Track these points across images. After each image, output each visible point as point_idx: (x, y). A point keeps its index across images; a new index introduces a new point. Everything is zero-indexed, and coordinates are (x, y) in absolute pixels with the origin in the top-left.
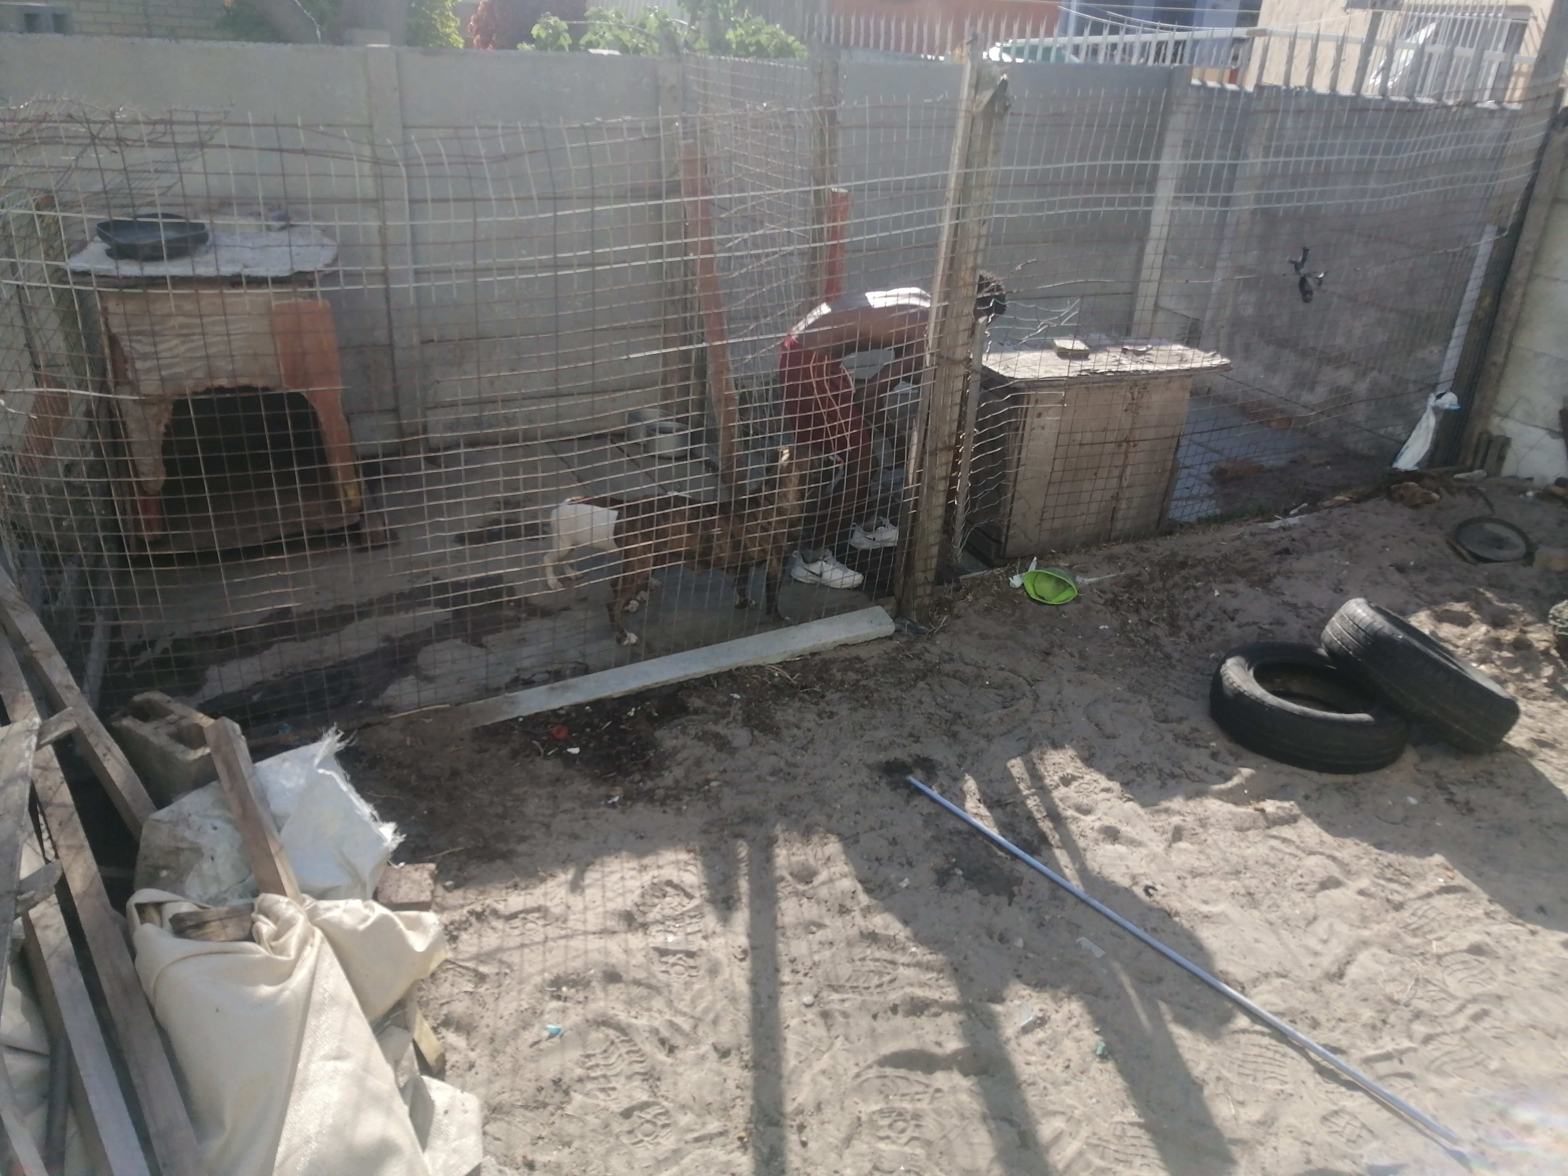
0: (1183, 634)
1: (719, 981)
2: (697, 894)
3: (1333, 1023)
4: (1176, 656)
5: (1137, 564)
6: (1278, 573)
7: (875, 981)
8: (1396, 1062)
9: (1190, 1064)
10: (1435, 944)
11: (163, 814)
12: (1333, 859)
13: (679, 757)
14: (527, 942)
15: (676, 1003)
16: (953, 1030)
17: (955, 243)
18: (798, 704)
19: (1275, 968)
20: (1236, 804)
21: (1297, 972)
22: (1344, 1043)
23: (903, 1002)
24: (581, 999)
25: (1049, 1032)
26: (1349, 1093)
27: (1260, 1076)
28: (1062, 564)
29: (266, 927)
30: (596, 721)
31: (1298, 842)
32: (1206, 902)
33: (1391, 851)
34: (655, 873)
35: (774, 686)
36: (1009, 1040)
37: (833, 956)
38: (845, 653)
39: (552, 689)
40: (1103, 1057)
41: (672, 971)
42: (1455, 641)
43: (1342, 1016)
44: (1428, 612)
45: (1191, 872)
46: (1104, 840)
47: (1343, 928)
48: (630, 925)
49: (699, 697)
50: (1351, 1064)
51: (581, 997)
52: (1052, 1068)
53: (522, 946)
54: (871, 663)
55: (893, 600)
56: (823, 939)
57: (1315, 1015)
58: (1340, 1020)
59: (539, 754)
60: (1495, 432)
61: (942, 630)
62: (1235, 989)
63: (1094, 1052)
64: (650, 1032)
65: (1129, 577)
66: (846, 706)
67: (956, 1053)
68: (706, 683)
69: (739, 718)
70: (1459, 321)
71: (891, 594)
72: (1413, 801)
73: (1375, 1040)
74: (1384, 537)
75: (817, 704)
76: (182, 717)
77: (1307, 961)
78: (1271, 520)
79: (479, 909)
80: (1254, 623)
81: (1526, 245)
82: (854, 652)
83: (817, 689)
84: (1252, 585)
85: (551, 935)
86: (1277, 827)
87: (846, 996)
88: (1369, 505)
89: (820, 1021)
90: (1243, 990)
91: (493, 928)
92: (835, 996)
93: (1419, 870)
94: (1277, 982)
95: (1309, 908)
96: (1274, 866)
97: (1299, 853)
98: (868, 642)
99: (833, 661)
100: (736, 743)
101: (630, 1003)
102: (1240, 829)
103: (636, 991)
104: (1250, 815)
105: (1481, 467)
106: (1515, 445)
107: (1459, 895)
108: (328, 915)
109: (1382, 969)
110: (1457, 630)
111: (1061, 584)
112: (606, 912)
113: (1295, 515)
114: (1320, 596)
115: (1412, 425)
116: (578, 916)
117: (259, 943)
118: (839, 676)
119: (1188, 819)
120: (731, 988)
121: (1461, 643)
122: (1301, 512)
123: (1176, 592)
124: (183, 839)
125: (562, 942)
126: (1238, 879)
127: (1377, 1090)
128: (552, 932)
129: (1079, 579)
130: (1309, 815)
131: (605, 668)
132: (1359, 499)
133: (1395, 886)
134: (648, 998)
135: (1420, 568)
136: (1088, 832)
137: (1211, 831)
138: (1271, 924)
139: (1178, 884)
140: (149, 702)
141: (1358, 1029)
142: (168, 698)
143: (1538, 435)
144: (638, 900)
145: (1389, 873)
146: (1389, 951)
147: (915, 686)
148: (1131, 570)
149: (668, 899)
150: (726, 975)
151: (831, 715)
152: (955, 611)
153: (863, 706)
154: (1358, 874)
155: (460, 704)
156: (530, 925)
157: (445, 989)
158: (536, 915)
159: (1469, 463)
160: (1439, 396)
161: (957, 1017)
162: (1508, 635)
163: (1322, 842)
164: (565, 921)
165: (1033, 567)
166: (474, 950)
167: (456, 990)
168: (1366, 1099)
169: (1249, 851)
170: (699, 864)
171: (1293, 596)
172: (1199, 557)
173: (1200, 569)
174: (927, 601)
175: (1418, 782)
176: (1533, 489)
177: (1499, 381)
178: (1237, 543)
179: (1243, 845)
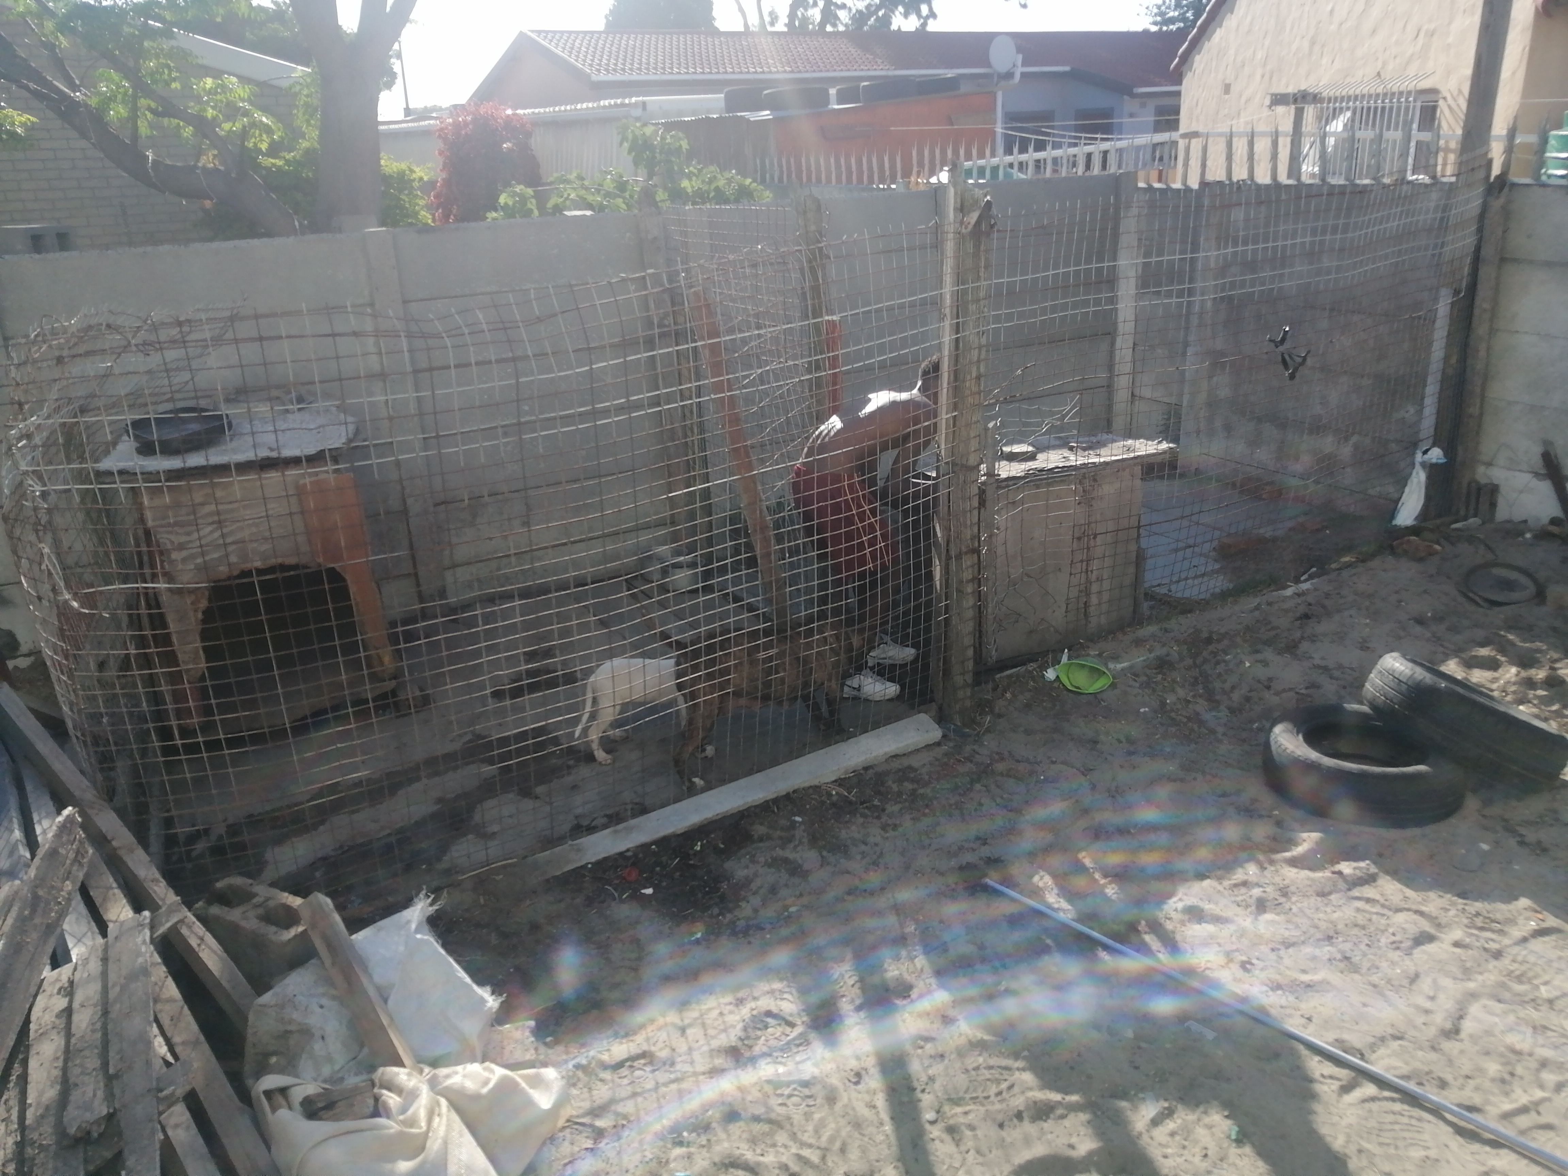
0: (1222, 707)
1: (838, 1106)
2: (799, 1022)
3: (1461, 1081)
4: (1220, 730)
5: (1164, 645)
6: (1302, 638)
7: (993, 1090)
8: (1533, 1114)
9: (1328, 1139)
10: (1543, 989)
11: (267, 998)
12: (1421, 913)
13: (754, 886)
14: (639, 1090)
15: (799, 1135)
16: (1083, 1131)
17: (957, 356)
18: (861, 820)
19: (1390, 1031)
20: (1311, 869)
21: (1412, 1033)
22: (1477, 1100)
23: (1028, 1108)
24: (704, 1143)
25: (1179, 1121)
26: (1494, 1151)
27: (1401, 1144)
28: (1092, 653)
29: (392, 1099)
30: (664, 859)
31: (1382, 901)
32: (1304, 971)
33: (1476, 900)
34: (753, 1005)
35: (834, 805)
36: (1140, 1134)
37: (947, 1068)
38: (896, 765)
39: (616, 832)
40: (1239, 1142)
41: (789, 1102)
42: (1489, 685)
43: (1469, 1073)
44: (1456, 660)
45: (1283, 943)
46: (1189, 920)
47: (1446, 982)
48: (737, 1061)
49: (762, 824)
50: (1490, 1120)
51: (703, 1140)
52: (1190, 1158)
53: (634, 1095)
54: (924, 771)
55: (934, 706)
56: (933, 1052)
57: (1441, 1075)
58: (1468, 1077)
59: (615, 899)
60: (1483, 481)
61: (988, 730)
62: (1355, 1056)
63: (1229, 1137)
64: (780, 1168)
65: (1158, 658)
66: (908, 817)
67: (1091, 1154)
68: (766, 809)
69: (805, 840)
70: (1430, 380)
71: (932, 700)
72: (1485, 847)
73: (1507, 1094)
74: (1397, 592)
75: (878, 818)
76: (268, 899)
77: (1420, 1019)
78: (1285, 587)
79: (584, 1062)
80: (1291, 689)
81: (1482, 302)
82: (906, 762)
83: (876, 802)
84: (1280, 653)
85: (661, 1081)
86: (1358, 888)
87: (968, 1108)
88: (1375, 563)
89: (946, 1137)
90: (1362, 1057)
91: (602, 1080)
92: (959, 1110)
93: (1509, 916)
94: (1395, 1044)
95: (1409, 965)
96: (1363, 928)
97: (1386, 911)
98: (917, 751)
99: (886, 773)
100: (806, 867)
101: (753, 1141)
102: (1322, 894)
103: (757, 1128)
104: (1329, 879)
105: (1475, 516)
106: (1503, 490)
107: (1554, 937)
108: (449, 1082)
109: (1497, 1020)
110: (1488, 674)
111: (1096, 673)
112: (712, 1050)
113: (1306, 581)
114: (1350, 656)
115: (1402, 482)
116: (684, 1058)
117: (388, 1117)
118: (895, 788)
119: (1269, 889)
120: (851, 1112)
121: (1494, 686)
122: (1311, 577)
123: (1207, 667)
124: (291, 1021)
125: (674, 1086)
126: (1332, 944)
127: (1522, 1145)
128: (662, 1076)
129: (1111, 666)
130: (1387, 873)
131: (663, 806)
132: (1363, 559)
133: (1488, 934)
134: (771, 1134)
135: (1439, 619)
136: (1173, 915)
137: (1294, 899)
138: (1375, 986)
139: (1273, 956)
140: (230, 887)
141: (1487, 1084)
142: (250, 881)
143: (1523, 479)
144: (742, 1034)
145: (1479, 922)
146: (1499, 1001)
147: (970, 790)
148: (1160, 651)
149: (770, 1030)
150: (845, 1100)
151: (895, 827)
152: (997, 710)
153: (925, 815)
154: (1448, 926)
155: (526, 857)
156: (638, 1073)
157: (566, 1149)
158: (642, 1061)
159: (1462, 512)
160: (1425, 452)
161: (1084, 1117)
162: (1540, 674)
163: (1406, 898)
164: (673, 1064)
165: (1065, 659)
166: (587, 1105)
167: (576, 1149)
168: (1513, 1156)
169: (1336, 915)
170: (794, 991)
171: (1322, 658)
172: (1223, 631)
173: (1226, 642)
174: (968, 703)
175: (1486, 828)
176: (1530, 530)
177: (1478, 433)
178: (1257, 614)
179: (1328, 910)
